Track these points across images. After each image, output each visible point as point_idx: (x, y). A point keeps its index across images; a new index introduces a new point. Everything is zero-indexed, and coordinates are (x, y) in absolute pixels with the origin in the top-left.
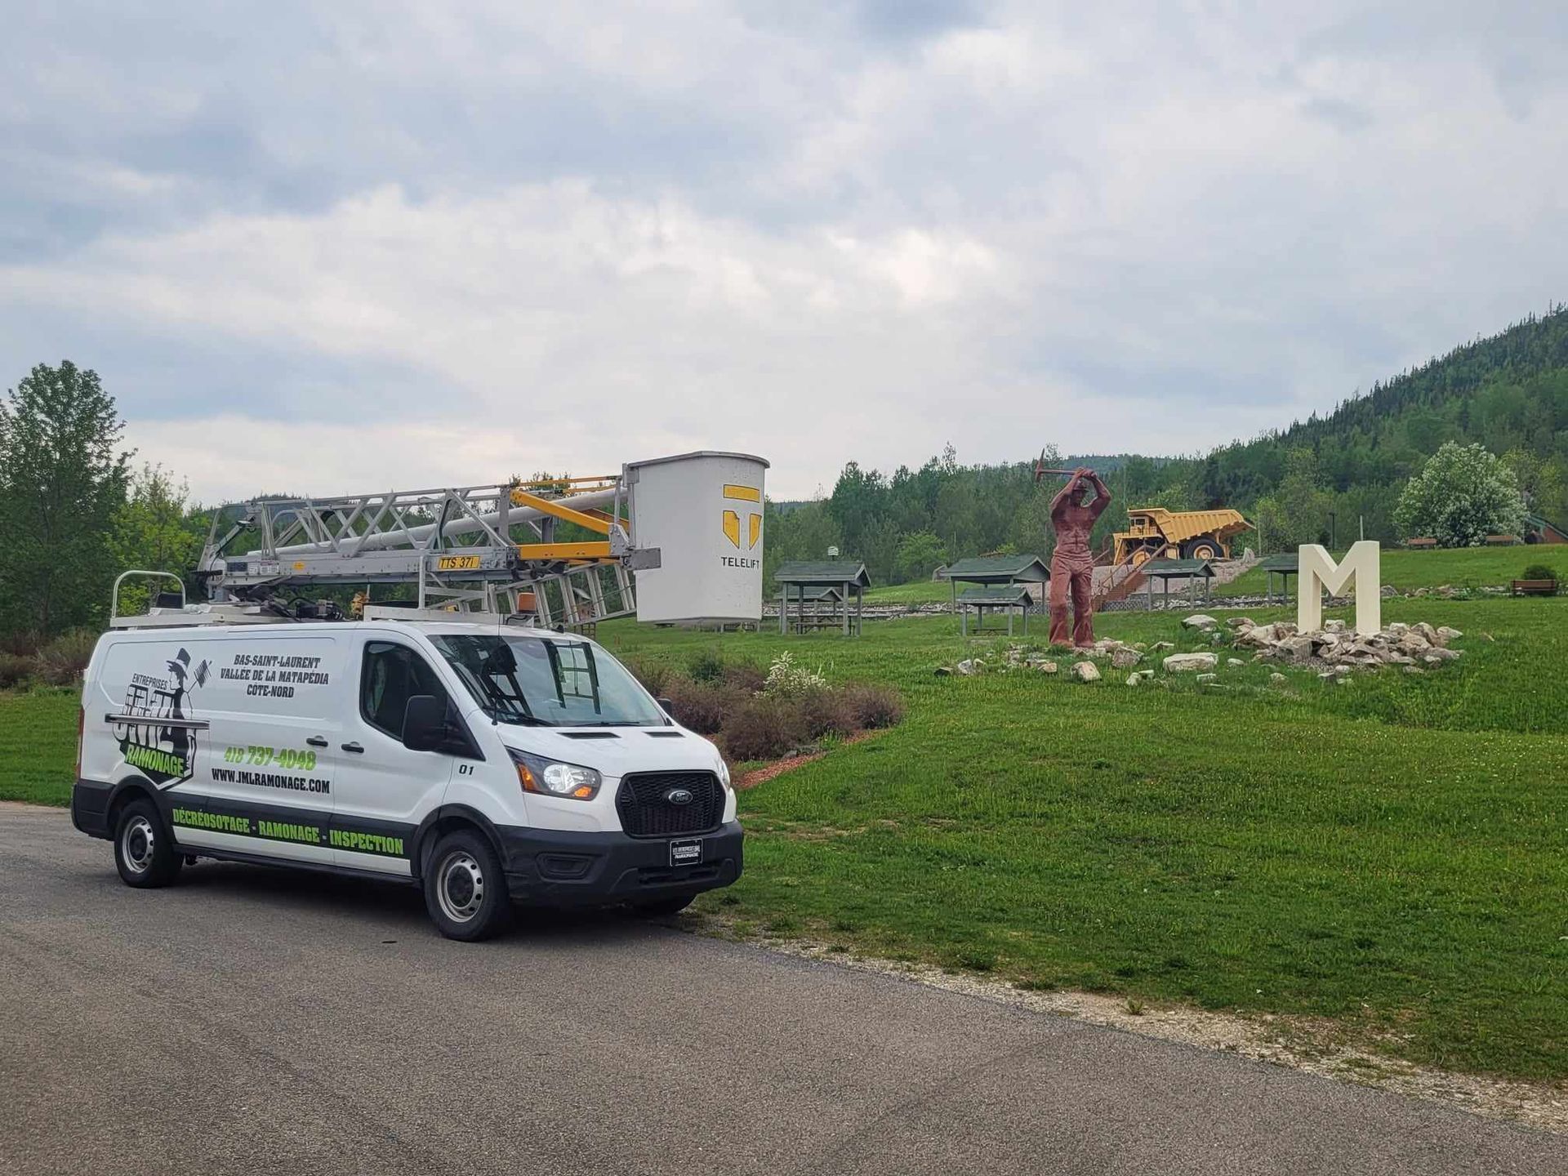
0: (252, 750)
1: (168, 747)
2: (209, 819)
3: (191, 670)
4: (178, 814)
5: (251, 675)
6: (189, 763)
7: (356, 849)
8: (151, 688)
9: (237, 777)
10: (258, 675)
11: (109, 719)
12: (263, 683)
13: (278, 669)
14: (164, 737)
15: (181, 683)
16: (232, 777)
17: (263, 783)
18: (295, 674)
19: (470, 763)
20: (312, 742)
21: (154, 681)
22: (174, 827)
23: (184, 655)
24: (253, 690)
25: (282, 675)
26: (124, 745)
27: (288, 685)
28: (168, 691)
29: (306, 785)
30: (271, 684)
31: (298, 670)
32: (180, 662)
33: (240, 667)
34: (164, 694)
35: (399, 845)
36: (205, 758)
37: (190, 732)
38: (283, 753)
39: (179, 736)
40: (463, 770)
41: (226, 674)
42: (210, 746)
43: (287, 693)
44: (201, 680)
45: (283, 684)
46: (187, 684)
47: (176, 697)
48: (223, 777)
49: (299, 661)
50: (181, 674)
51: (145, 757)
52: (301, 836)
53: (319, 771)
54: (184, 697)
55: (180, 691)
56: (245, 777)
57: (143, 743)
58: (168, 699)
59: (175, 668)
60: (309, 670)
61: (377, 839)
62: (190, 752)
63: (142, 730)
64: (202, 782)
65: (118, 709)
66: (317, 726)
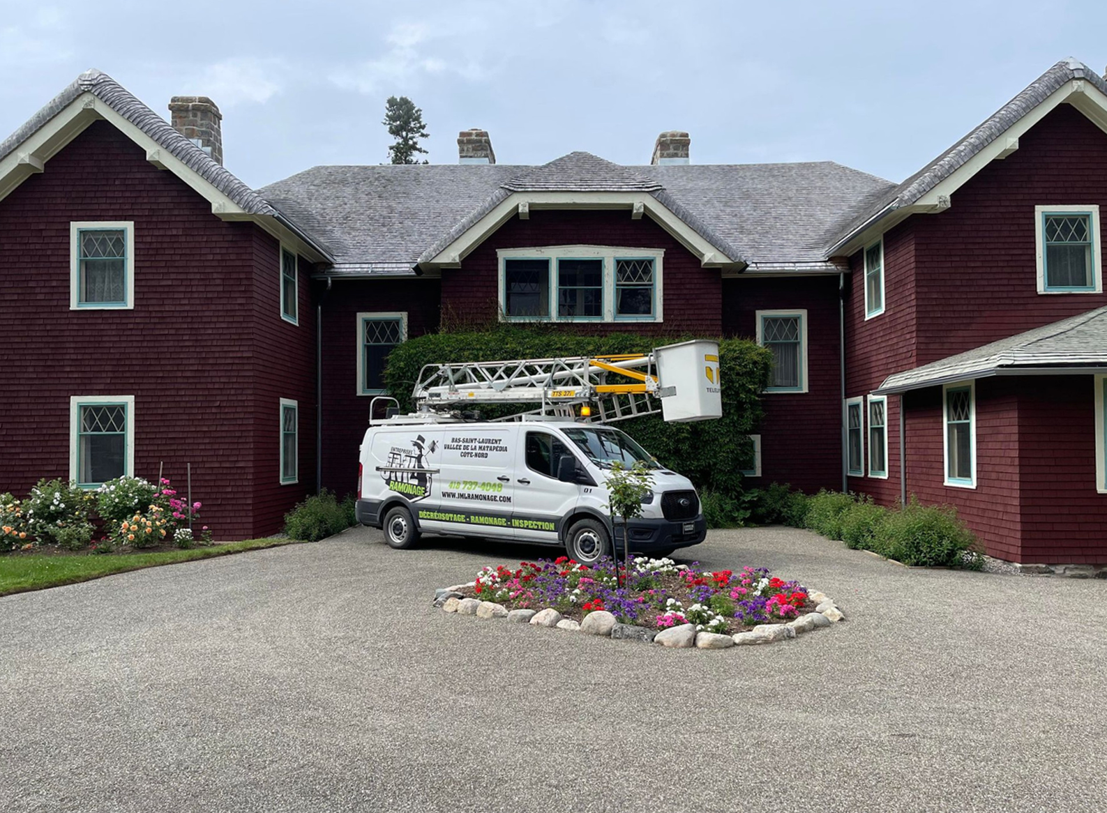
0: (465, 483)
1: (415, 482)
2: (442, 516)
3: (426, 445)
4: (422, 514)
5: (462, 447)
6: (428, 490)
7: (527, 528)
8: (403, 455)
9: (457, 496)
10: (466, 448)
11: (378, 469)
12: (470, 451)
13: (478, 445)
14: (413, 477)
15: (421, 451)
16: (454, 495)
17: (473, 498)
18: (488, 447)
19: (590, 487)
20: (499, 479)
21: (404, 451)
22: (420, 521)
23: (420, 438)
24: (464, 455)
25: (480, 448)
26: (388, 482)
27: (484, 452)
28: (413, 455)
29: (498, 499)
30: (474, 452)
31: (490, 445)
32: (419, 442)
33: (456, 444)
34: (411, 457)
35: (552, 526)
36: (436, 487)
37: (428, 475)
38: (484, 484)
39: (422, 478)
40: (586, 491)
41: (447, 447)
42: (440, 481)
43: (486, 456)
44: (433, 450)
45: (481, 452)
46: (424, 452)
47: (419, 458)
48: (449, 495)
49: (489, 441)
50: (420, 448)
51: (402, 487)
52: (496, 522)
53: (505, 492)
54: (423, 458)
55: (421, 456)
56: (462, 496)
57: (399, 480)
58: (413, 460)
59: (416, 444)
60: (496, 445)
61: (539, 523)
62: (428, 484)
63: (399, 474)
64: (435, 498)
65: (383, 464)
66: (503, 472)
